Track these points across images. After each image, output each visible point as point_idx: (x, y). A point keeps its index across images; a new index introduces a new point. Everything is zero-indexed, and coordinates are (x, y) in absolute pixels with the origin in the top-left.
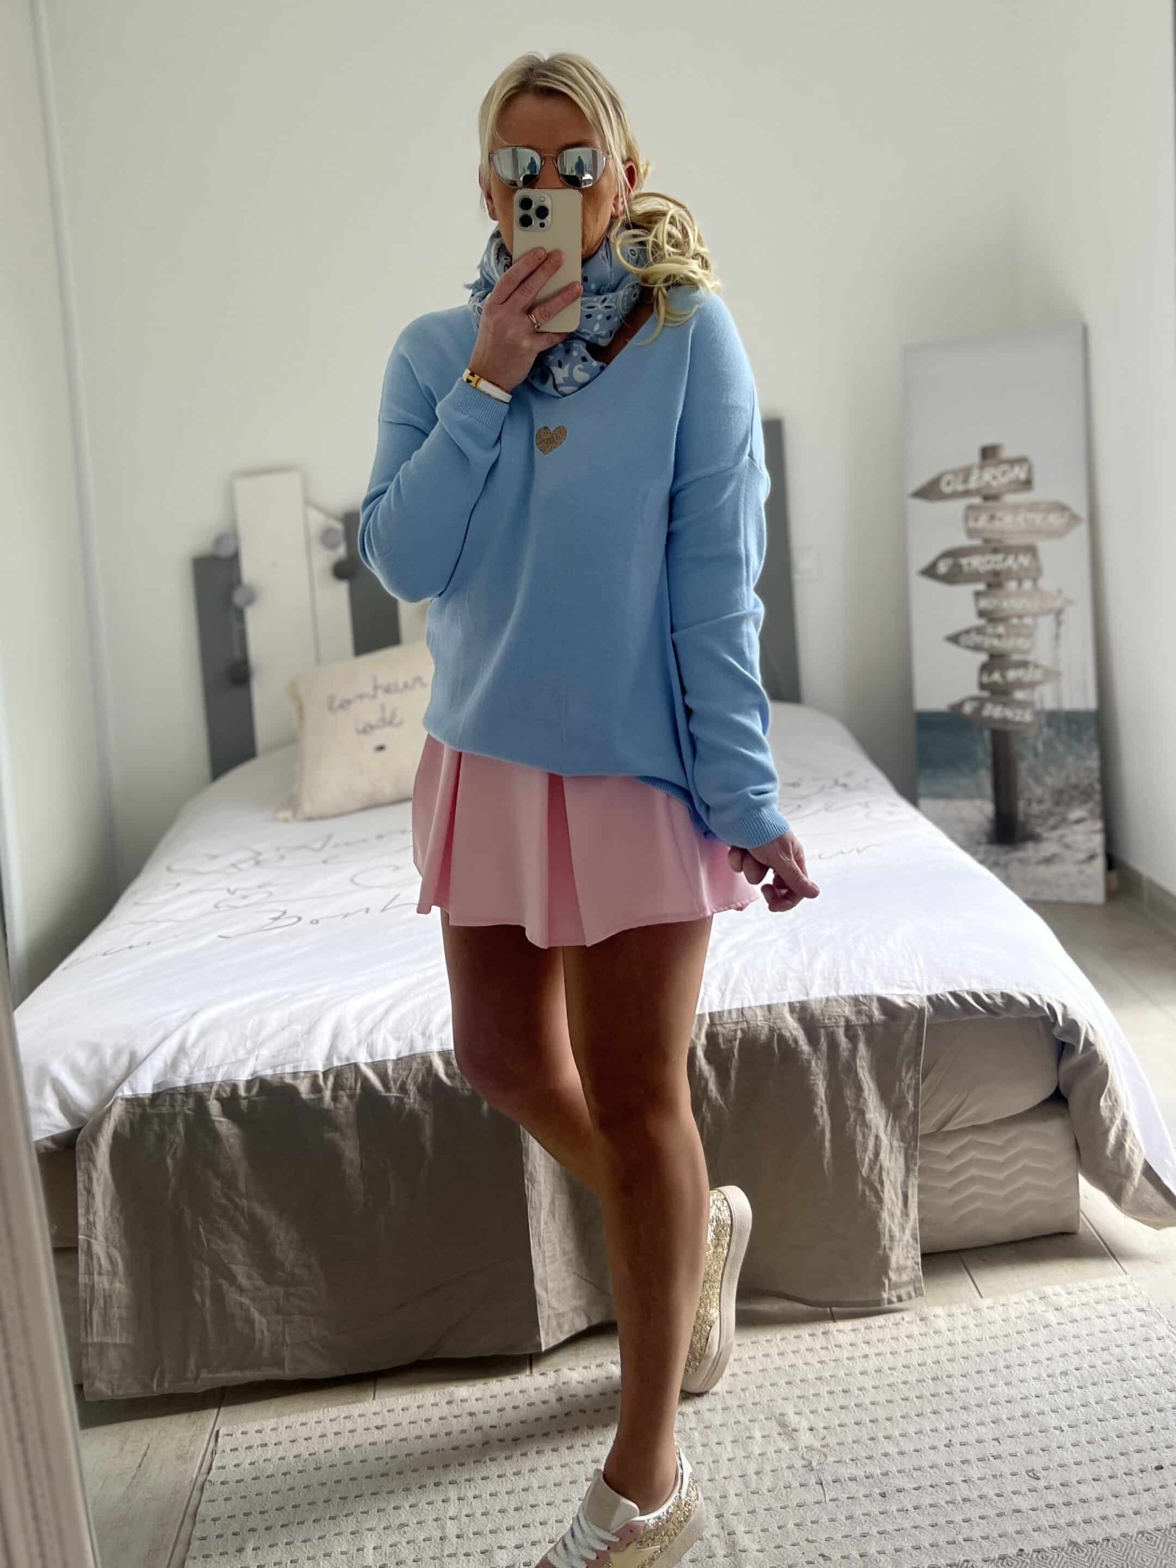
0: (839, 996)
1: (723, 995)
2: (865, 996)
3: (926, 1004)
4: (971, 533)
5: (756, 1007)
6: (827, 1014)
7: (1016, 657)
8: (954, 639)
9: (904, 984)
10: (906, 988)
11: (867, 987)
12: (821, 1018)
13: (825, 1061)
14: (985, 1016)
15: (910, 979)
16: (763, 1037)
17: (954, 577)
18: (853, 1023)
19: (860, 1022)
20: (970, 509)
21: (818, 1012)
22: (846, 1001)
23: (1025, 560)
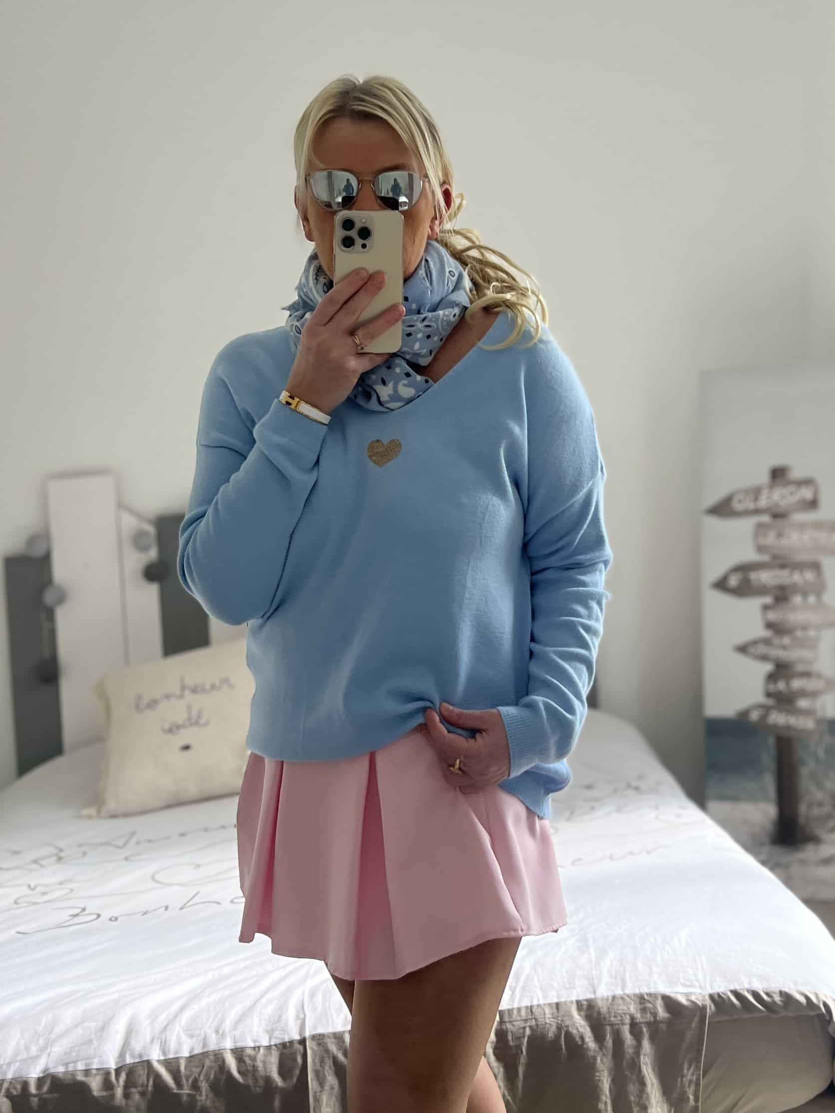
0: (625, 994)
1: (513, 992)
2: (650, 995)
3: (708, 1002)
4: (760, 549)
5: (545, 1005)
6: (613, 1012)
7: (800, 668)
9: (688, 983)
10: (690, 986)
11: (652, 985)
12: (608, 1016)
13: (610, 1056)
14: (764, 1014)
15: (693, 978)
16: (551, 1035)
17: (744, 590)
18: (638, 1021)
19: (645, 1020)
20: (760, 526)
21: (604, 1010)
22: (631, 1000)
23: (809, 576)
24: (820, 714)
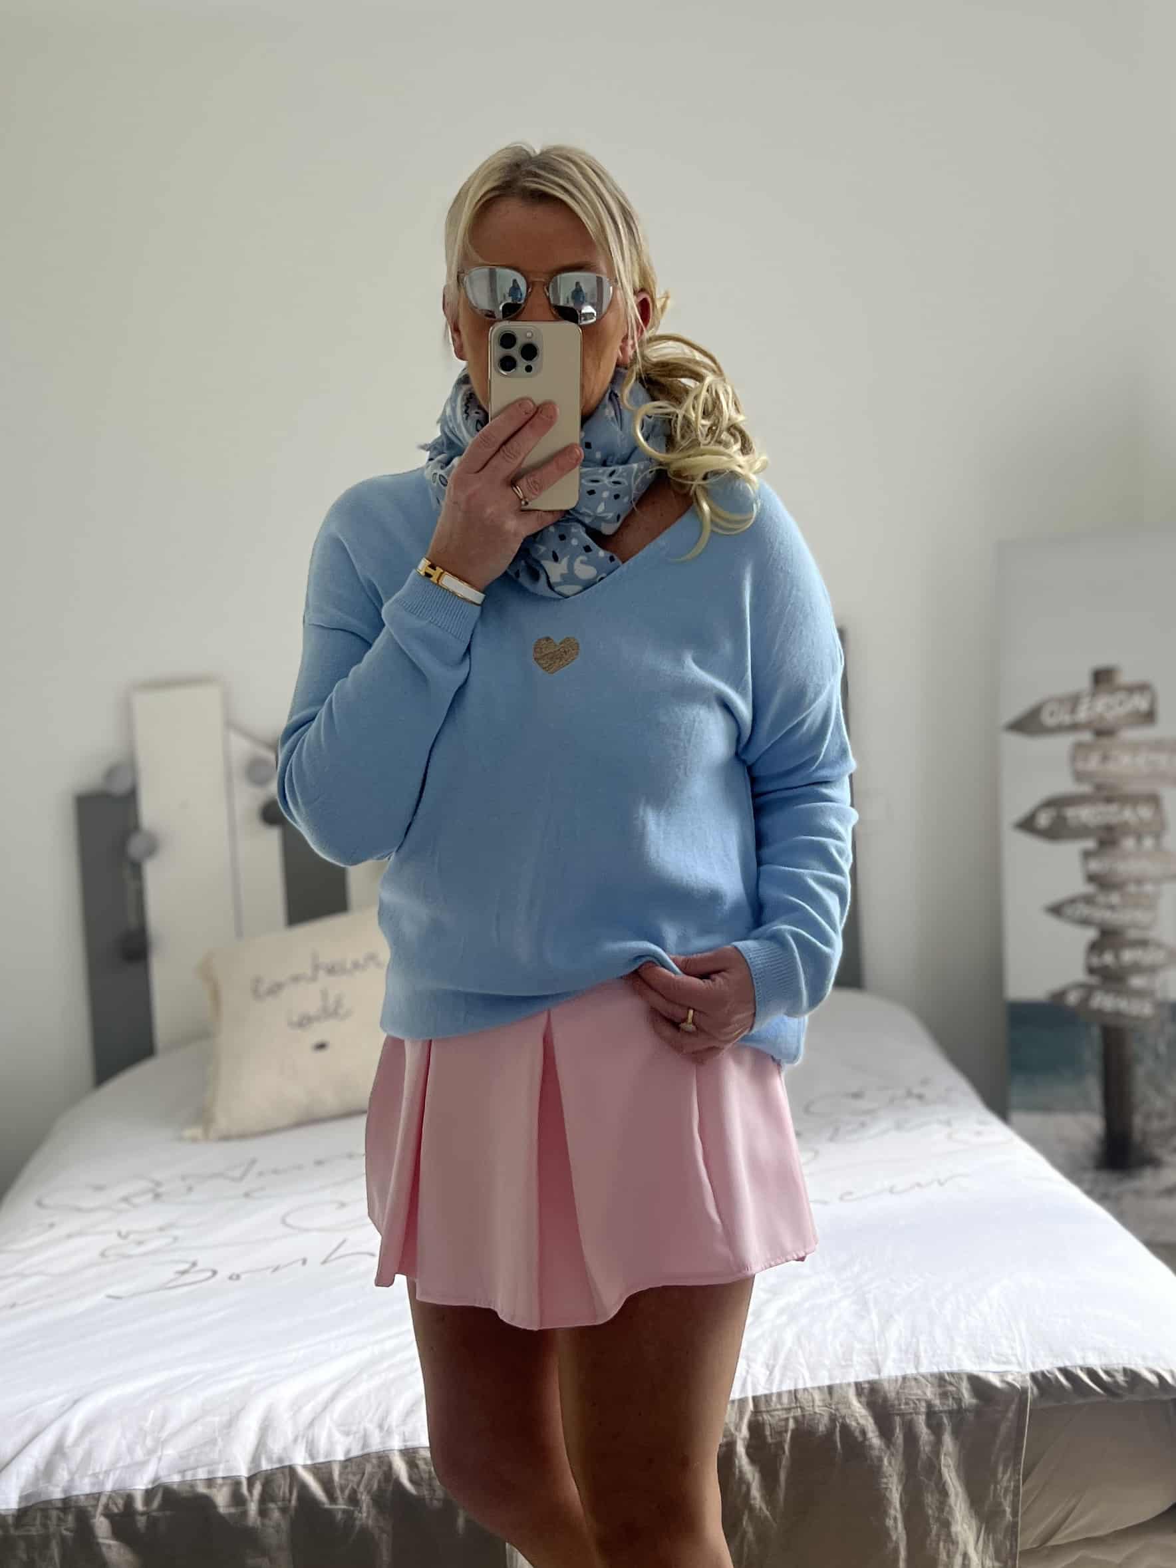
0: (918, 1373)
1: (771, 1373)
2: (952, 1374)
3: (1029, 1383)
4: (1079, 777)
5: (813, 1388)
6: (903, 1398)
7: (1132, 934)
8: (1056, 910)
9: (1003, 1359)
10: (1004, 1363)
11: (955, 1363)
12: (896, 1402)
13: (900, 1457)
14: (1104, 1399)
15: (1010, 1352)
16: (822, 1428)
17: (1057, 832)
18: (937, 1409)
19: (946, 1408)
20: (1079, 747)
21: (892, 1395)
22: (928, 1381)
23: (1145, 812)
24: (1159, 995)
